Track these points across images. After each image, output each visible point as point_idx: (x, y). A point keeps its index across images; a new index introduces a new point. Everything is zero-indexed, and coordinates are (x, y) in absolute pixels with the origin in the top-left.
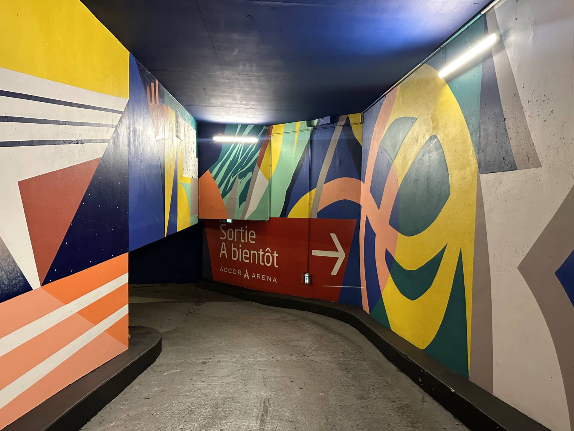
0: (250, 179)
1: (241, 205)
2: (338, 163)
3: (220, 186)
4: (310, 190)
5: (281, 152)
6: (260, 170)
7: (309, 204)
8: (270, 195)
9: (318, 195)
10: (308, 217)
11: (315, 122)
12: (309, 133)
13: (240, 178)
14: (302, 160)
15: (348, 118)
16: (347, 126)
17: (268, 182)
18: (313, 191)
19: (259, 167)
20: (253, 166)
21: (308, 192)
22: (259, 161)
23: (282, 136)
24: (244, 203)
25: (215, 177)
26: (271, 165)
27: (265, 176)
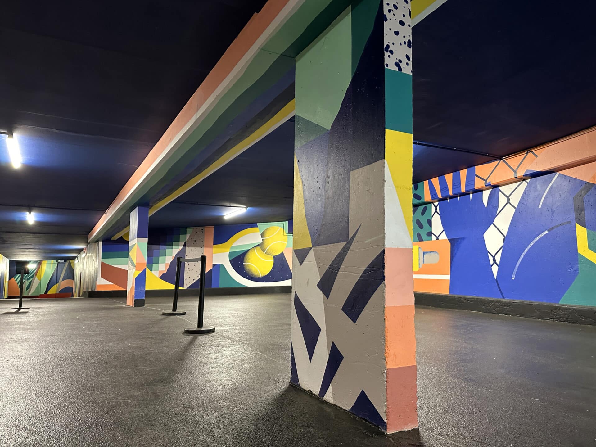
0: (32, 281)
1: (27, 290)
2: (66, 274)
3: (18, 283)
4: (56, 284)
5: (46, 270)
6: (36, 277)
7: (56, 288)
8: (40, 286)
9: (59, 285)
10: (55, 293)
11: (59, 261)
12: (57, 264)
13: (27, 280)
14: (54, 273)
15: (70, 261)
16: (70, 263)
17: (39, 281)
18: (58, 284)
19: (36, 275)
20: (33, 275)
21: (55, 285)
22: (36, 274)
23: (46, 264)
24: (29, 290)
25: (16, 280)
26: (41, 275)
27: (38, 279)
